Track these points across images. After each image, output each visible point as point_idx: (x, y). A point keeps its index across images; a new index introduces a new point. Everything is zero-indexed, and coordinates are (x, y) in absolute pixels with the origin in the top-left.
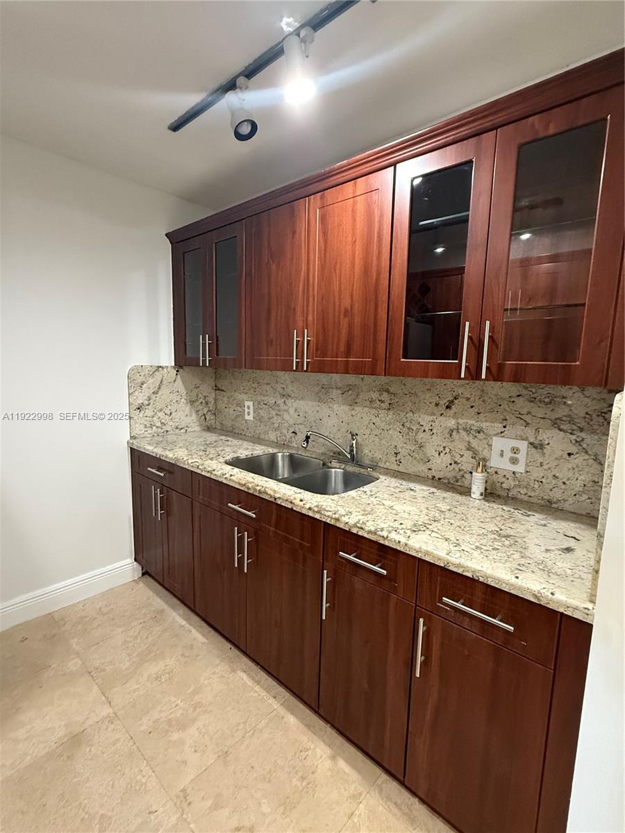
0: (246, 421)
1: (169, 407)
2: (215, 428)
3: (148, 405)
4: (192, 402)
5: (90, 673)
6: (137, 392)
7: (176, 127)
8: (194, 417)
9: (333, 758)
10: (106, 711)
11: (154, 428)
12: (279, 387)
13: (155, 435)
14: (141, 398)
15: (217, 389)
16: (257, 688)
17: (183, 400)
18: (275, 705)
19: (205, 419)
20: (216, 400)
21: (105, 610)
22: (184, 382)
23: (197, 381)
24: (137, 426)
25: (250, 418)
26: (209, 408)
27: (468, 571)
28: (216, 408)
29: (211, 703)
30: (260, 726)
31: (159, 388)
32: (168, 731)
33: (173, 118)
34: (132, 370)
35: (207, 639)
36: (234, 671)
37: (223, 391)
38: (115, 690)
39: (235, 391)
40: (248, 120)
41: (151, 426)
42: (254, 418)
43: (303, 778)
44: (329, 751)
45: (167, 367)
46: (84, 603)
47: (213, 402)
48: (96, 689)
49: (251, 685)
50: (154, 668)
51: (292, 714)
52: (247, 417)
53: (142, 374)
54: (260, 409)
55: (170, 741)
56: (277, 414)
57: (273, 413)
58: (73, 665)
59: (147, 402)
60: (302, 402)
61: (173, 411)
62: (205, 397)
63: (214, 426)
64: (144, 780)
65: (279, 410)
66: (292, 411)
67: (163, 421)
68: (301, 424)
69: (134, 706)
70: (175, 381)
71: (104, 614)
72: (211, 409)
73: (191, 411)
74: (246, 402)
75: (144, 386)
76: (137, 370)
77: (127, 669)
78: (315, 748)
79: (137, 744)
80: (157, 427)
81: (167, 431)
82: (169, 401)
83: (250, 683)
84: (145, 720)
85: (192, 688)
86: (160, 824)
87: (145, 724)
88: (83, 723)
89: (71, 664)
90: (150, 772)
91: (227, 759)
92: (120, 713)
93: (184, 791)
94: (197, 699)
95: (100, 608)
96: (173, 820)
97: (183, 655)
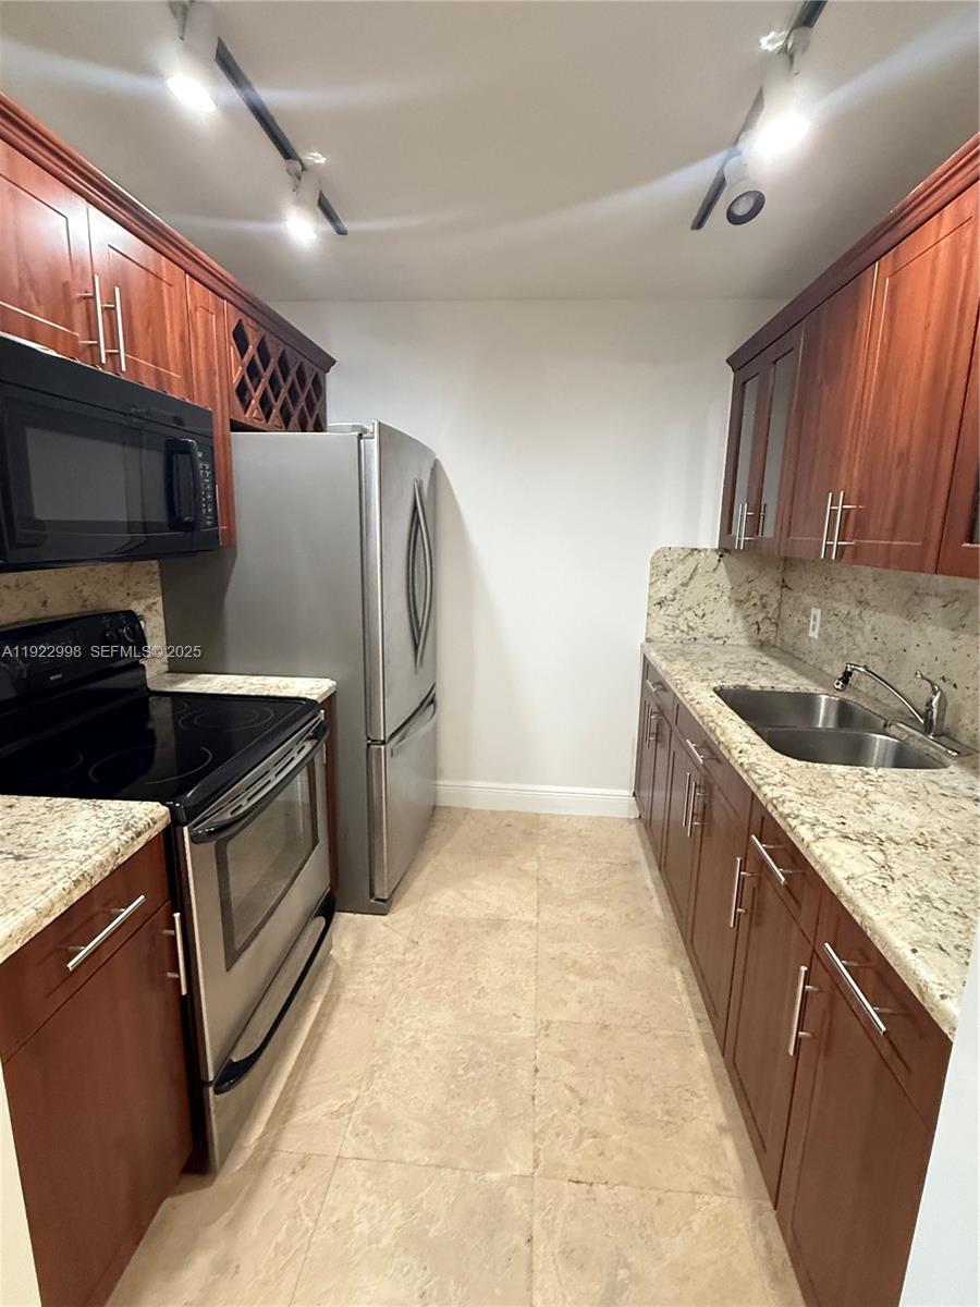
0: (810, 639)
1: (702, 606)
2: (774, 646)
3: (673, 600)
4: (739, 603)
5: (538, 879)
6: (659, 583)
7: (699, 224)
8: (740, 624)
9: (722, 1129)
10: (530, 917)
11: (678, 631)
12: (856, 586)
13: (678, 641)
14: (664, 590)
15: (784, 586)
16: (685, 998)
17: (725, 598)
18: (693, 1028)
19: (759, 629)
20: (780, 603)
21: (583, 833)
22: (730, 572)
23: (751, 572)
24: (655, 625)
25: (814, 634)
26: (768, 613)
27: (857, 914)
28: (779, 615)
29: (623, 975)
30: (659, 1032)
31: (691, 579)
32: (567, 968)
33: (694, 214)
34: (657, 552)
35: (665, 916)
36: (671, 963)
37: (790, 589)
38: (549, 906)
39: (804, 590)
40: (747, 193)
41: (674, 629)
42: (819, 635)
43: (668, 1113)
44: (723, 1120)
45: (706, 550)
46: (570, 818)
47: (776, 605)
48: (535, 895)
49: (680, 990)
50: (592, 910)
51: (706, 1051)
52: (811, 634)
53: (669, 559)
54: (829, 622)
55: (563, 977)
56: (848, 633)
57: (844, 630)
58: (531, 866)
59: (671, 596)
60: (883, 616)
61: (707, 612)
62: (762, 597)
63: (773, 642)
64: (526, 989)
65: (851, 627)
66: (868, 628)
67: (691, 624)
68: (876, 654)
69: (554, 929)
70: (715, 570)
71: (580, 836)
72: (770, 615)
73: (735, 617)
74: (813, 609)
75: (669, 575)
76: (663, 553)
77: (569, 895)
78: (706, 1102)
79: (539, 959)
80: (682, 631)
81: (695, 639)
82: (703, 596)
83: (680, 986)
84: (556, 946)
85: (614, 950)
86: (518, 1028)
87: (553, 950)
88: (511, 915)
89: (529, 864)
90: (534, 988)
91: (604, 1031)
92: (541, 927)
93: (549, 1023)
94: (613, 962)
95: (580, 830)
96: (528, 1035)
97: (627, 915)
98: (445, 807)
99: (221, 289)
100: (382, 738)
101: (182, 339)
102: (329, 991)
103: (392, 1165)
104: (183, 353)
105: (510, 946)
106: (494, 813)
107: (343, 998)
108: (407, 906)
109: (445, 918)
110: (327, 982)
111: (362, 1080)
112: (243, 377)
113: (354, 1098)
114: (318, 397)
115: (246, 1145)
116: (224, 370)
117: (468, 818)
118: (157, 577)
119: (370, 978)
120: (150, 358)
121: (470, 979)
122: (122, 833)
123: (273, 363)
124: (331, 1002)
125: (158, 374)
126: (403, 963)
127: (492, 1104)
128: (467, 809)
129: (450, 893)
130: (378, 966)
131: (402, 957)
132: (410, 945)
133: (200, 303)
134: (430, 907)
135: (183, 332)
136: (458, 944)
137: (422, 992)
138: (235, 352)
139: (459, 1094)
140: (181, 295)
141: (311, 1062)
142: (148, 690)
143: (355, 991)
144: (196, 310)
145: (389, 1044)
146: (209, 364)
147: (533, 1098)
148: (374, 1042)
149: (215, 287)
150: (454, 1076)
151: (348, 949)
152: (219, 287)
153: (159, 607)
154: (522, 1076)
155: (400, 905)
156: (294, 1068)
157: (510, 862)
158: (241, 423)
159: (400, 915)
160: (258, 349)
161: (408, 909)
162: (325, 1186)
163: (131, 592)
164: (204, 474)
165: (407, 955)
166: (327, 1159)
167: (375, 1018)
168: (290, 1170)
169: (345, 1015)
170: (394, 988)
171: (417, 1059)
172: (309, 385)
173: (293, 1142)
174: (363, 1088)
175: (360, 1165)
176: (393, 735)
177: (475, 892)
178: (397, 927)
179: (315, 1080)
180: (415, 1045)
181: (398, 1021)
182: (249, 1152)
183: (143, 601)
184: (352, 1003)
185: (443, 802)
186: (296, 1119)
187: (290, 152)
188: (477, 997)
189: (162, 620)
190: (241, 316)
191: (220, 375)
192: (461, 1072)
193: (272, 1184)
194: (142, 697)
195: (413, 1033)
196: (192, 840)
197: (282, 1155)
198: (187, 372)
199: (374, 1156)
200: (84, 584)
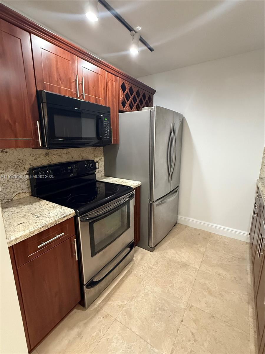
5: (204, 255)
10: (197, 267)
21: (226, 243)
29: (226, 300)
30: (235, 329)
32: (205, 289)
38: (205, 265)
46: (222, 237)
48: (201, 260)
50: (221, 271)
55: (202, 292)
58: (203, 249)
69: (204, 274)
71: (224, 244)
77: (213, 264)
79: (195, 282)
84: (203, 280)
85: (226, 289)
86: (180, 303)
87: (202, 281)
88: (190, 264)
89: (202, 248)
90: (190, 291)
91: (212, 318)
92: (200, 271)
93: (192, 306)
94: (223, 293)
95: (225, 242)
96: (183, 307)
97: (235, 278)
98: (181, 224)
99: (117, 74)
100: (153, 201)
101: (104, 89)
102: (130, 269)
103: (128, 329)
104: (104, 93)
105: (187, 274)
106: (195, 229)
107: (132, 273)
108: (159, 251)
109: (169, 258)
110: (130, 266)
111: (129, 299)
112: (124, 98)
113: (125, 303)
114: (150, 102)
115: (96, 304)
116: (117, 97)
117: (186, 229)
118: (103, 152)
119: (141, 269)
120: (94, 95)
121: (170, 281)
122: (60, 216)
123: (134, 93)
124: (129, 272)
125: (96, 99)
126: (151, 268)
127: (164, 325)
128: (187, 226)
129: (173, 251)
130: (145, 266)
131: (152, 266)
132: (155, 263)
133: (110, 78)
134: (166, 253)
135: (104, 87)
136: (170, 268)
137: (154, 279)
138: (121, 91)
139: (154, 317)
140: (104, 77)
141: (119, 288)
142: (96, 180)
143: (136, 272)
144: (109, 81)
145: (140, 291)
146: (113, 95)
147: (178, 331)
148: (136, 289)
149: (115, 74)
150: (155, 310)
151: (139, 259)
152: (116, 74)
153: (103, 159)
154: (176, 320)
155: (157, 250)
156: (114, 288)
157: (196, 246)
158: (122, 110)
159: (156, 253)
160: (129, 90)
161: (159, 252)
162: (109, 326)
163: (95, 155)
164: (107, 124)
165: (154, 266)
166: (113, 318)
167: (139, 282)
168: (103, 317)
169: (131, 278)
170: (147, 275)
171: (146, 300)
172: (147, 99)
173: (106, 309)
174: (129, 301)
175: (120, 325)
176: (157, 200)
177: (181, 253)
178: (154, 256)
179: (118, 293)
180: (147, 295)
181: (145, 285)
182: (96, 306)
183: (98, 158)
184: (134, 275)
185: (179, 222)
186: (110, 302)
187: (131, 29)
188: (170, 287)
189: (103, 163)
190: (124, 81)
191: (116, 98)
192: (157, 310)
193: (97, 318)
194: (94, 182)
195: (148, 291)
196: (81, 221)
197: (103, 311)
198: (105, 98)
199: (124, 324)
200: (83, 153)
